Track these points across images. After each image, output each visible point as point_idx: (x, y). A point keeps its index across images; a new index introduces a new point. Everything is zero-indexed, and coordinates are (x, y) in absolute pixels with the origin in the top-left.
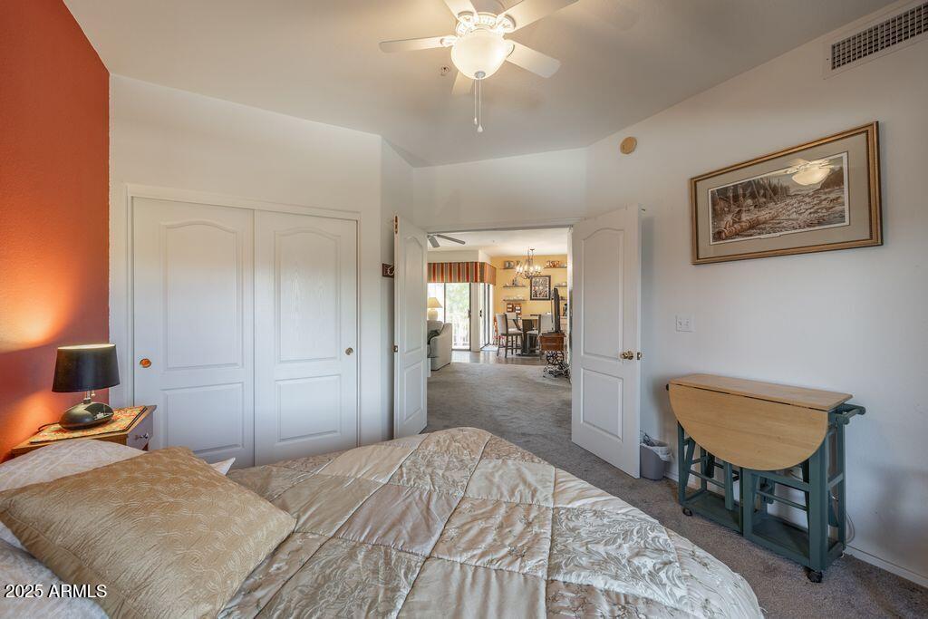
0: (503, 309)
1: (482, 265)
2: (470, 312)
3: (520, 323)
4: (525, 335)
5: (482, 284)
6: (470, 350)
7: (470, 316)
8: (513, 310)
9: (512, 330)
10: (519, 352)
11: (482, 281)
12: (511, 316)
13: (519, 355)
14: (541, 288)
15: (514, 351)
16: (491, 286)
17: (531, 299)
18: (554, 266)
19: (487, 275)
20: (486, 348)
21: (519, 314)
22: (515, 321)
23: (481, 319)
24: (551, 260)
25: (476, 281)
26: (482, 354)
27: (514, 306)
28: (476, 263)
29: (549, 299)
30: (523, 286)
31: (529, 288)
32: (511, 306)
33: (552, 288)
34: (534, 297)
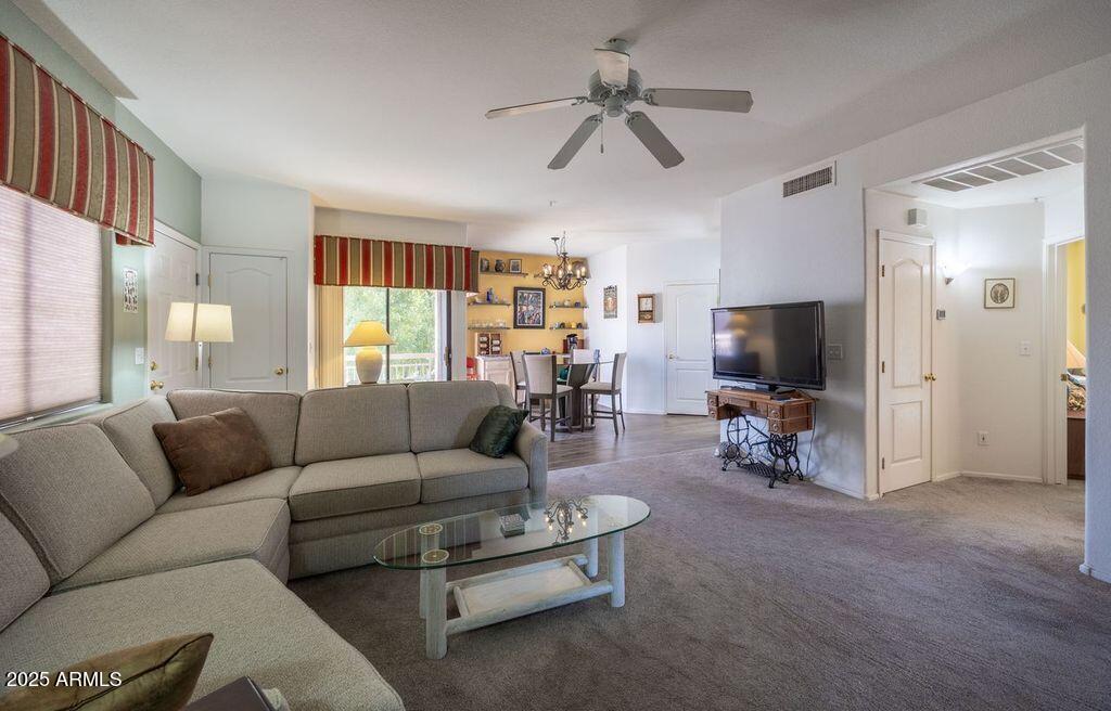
2: (450, 352)
7: (449, 360)
8: (488, 346)
14: (531, 308)
17: (515, 326)
27: (490, 339)
29: (543, 327)
30: (503, 303)
31: (512, 307)
32: (485, 339)
33: (547, 308)
34: (519, 323)
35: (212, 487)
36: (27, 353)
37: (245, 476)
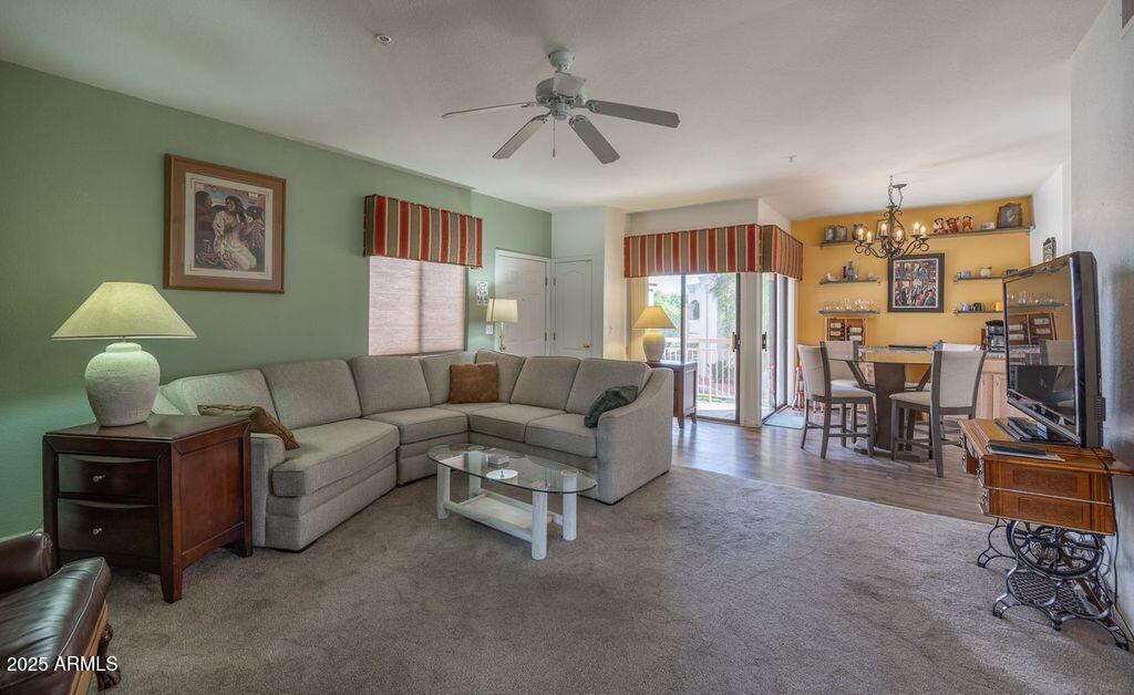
0: (818, 334)
1: (768, 231)
2: (737, 337)
3: (867, 370)
4: (884, 403)
5: (767, 277)
6: (737, 422)
7: (737, 347)
8: (844, 334)
9: (843, 385)
10: (863, 443)
11: (766, 267)
12: (840, 351)
13: (864, 452)
14: (917, 283)
15: (849, 440)
16: (791, 281)
17: (890, 309)
18: (955, 230)
19: (780, 253)
20: (777, 420)
21: (860, 343)
22: (853, 365)
23: (766, 355)
24: (947, 215)
25: (752, 268)
26: (766, 433)
27: (846, 325)
28: (751, 227)
29: (941, 309)
30: (869, 280)
31: (885, 284)
32: (838, 325)
33: (948, 283)
34: (898, 303)
35: (461, 403)
36: (420, 326)
37: (479, 401)
